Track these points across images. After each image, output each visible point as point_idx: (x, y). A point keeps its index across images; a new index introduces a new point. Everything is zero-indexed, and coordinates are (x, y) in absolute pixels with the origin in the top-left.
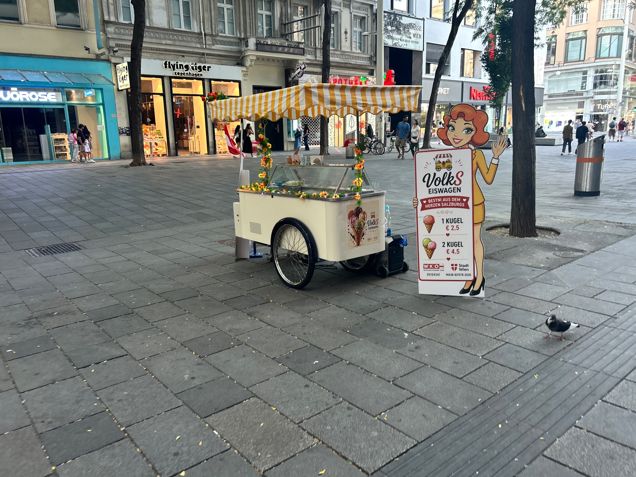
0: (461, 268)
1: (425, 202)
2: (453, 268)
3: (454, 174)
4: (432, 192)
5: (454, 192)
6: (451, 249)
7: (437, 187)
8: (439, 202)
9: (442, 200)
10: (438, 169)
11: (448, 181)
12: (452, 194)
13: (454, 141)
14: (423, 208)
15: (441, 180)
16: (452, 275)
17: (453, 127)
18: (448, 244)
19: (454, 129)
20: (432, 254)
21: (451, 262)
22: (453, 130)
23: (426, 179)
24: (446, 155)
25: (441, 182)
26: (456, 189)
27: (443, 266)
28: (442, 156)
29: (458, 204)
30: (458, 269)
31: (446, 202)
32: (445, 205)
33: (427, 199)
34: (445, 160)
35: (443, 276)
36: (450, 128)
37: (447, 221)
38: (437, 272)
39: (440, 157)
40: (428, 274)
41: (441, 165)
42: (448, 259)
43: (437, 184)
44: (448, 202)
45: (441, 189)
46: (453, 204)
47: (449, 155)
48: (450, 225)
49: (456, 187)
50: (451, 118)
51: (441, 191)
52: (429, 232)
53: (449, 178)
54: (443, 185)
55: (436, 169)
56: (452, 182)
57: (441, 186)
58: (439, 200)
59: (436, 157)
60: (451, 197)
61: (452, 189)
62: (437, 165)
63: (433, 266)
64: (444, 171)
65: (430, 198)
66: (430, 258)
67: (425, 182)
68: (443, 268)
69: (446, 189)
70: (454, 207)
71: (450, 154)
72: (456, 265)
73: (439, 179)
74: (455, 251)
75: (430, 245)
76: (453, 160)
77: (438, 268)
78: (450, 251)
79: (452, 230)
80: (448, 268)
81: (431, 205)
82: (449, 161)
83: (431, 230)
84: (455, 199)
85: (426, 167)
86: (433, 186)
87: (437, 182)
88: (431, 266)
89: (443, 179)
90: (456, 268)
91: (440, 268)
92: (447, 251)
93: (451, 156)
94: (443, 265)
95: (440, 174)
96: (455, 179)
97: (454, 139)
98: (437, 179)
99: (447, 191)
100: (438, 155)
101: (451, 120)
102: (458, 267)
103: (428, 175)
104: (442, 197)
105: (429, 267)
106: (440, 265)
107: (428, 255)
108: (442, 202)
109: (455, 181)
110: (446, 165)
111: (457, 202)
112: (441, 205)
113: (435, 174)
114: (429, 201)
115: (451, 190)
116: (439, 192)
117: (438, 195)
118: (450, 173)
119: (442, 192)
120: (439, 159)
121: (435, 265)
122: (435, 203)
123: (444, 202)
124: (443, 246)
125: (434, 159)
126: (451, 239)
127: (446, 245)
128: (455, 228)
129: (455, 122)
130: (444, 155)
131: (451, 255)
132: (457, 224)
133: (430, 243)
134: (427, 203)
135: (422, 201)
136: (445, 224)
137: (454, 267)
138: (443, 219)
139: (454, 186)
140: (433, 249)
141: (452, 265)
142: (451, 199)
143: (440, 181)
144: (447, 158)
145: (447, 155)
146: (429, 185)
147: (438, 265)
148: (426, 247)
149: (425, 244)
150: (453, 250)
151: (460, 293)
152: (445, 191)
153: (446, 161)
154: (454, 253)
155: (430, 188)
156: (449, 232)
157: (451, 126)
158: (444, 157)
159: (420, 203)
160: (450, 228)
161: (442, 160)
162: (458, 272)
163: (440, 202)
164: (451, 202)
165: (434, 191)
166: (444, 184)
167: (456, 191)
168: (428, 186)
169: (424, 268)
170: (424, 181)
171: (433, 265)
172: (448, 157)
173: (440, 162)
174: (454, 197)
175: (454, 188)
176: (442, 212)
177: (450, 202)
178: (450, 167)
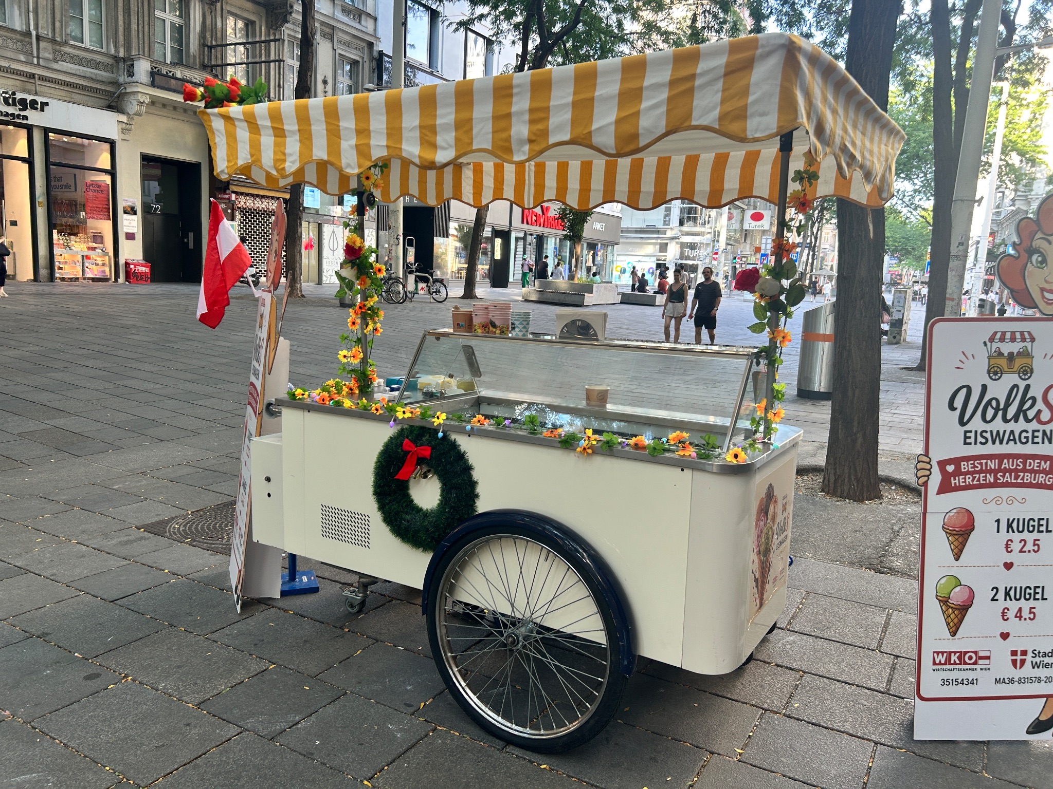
0: (1038, 660)
1: (950, 468)
2: (1014, 662)
3: (1036, 391)
4: (972, 440)
5: (1033, 443)
6: (1014, 606)
7: (988, 427)
8: (991, 471)
9: (1000, 464)
10: (995, 372)
11: (1020, 410)
12: (1029, 449)
13: (1043, 297)
14: (945, 488)
15: (1002, 406)
16: (1012, 681)
17: (1042, 255)
18: (1007, 594)
19: (1044, 261)
20: (961, 621)
21: (1013, 644)
22: (1042, 262)
23: (959, 402)
24: (1018, 336)
25: (1000, 413)
26: (1040, 434)
27: (988, 658)
28: (1008, 336)
29: (1041, 478)
30: (1028, 664)
31: (1010, 471)
32: (1007, 478)
33: (957, 461)
34: (1015, 347)
35: (986, 687)
36: (1034, 257)
37: (1010, 526)
38: (971, 675)
39: (1002, 339)
40: (945, 682)
41: (1003, 362)
42: (1005, 636)
43: (989, 418)
44: (1016, 471)
45: (998, 432)
46: (1028, 478)
47: (1027, 336)
48: (1016, 537)
49: (1041, 427)
50: (1040, 229)
51: (998, 438)
52: (957, 559)
53: (1022, 402)
54: (1005, 420)
55: (989, 372)
56: (1031, 414)
57: (998, 425)
58: (992, 465)
59: (992, 340)
60: (1025, 457)
61: (1030, 435)
62: (993, 361)
63: (959, 658)
64: (1010, 379)
65: (967, 459)
66: (954, 634)
67: (956, 409)
68: (987, 661)
69: (1012, 432)
70: (1030, 485)
71: (1029, 333)
72: (1024, 653)
73: (994, 403)
74: (1025, 614)
75: (958, 596)
76: (1037, 350)
77: (975, 663)
78: (1011, 614)
79: (1021, 551)
80: (1002, 665)
81: (969, 481)
82: (1025, 354)
83: (961, 551)
84: (1035, 464)
85: (960, 365)
86: (977, 424)
87: (990, 412)
88: (954, 658)
89: (1008, 404)
90: (1023, 662)
91: (980, 662)
92: (1003, 614)
93: (1033, 340)
94: (987, 654)
95: (999, 390)
96: (1040, 405)
97: (1043, 290)
98: (989, 402)
99: (1014, 440)
100: (996, 333)
101: (1039, 235)
102: (1029, 658)
103: (965, 390)
104: (1001, 457)
105: (948, 662)
106: (981, 654)
107: (948, 624)
108: (999, 470)
109: (1039, 411)
110: (1018, 362)
111: (1040, 472)
112: (996, 478)
113: (984, 388)
114: (964, 466)
115: (1027, 438)
116: (994, 443)
117: (990, 449)
118: (1028, 387)
119: (1001, 442)
120: (1000, 345)
121: (966, 653)
122: (979, 472)
123: (1005, 471)
124: (993, 600)
125: (985, 344)
126: (1016, 579)
127: (1001, 595)
128: (1029, 546)
129: (1050, 243)
130: (1013, 333)
131: (1012, 626)
132: (1036, 535)
133: (958, 589)
134: (958, 472)
135: (942, 464)
136: (1004, 536)
137: (1019, 658)
138: (998, 521)
139: (1034, 425)
140: (964, 609)
141: (1014, 653)
142: (1024, 463)
143: (997, 410)
144: (1022, 344)
145: (1022, 333)
146: (965, 420)
147: (976, 653)
148: (944, 601)
149: (943, 594)
150: (1020, 610)
151: (1028, 732)
152: (1009, 440)
153: (1019, 354)
154: (1020, 617)
155: (967, 428)
156: (1014, 557)
157: (1037, 251)
158: (1013, 339)
159: (936, 470)
160: (1016, 546)
161: (1007, 348)
162: (1027, 671)
163: (994, 472)
164: (1024, 470)
165: (980, 439)
166: (1009, 417)
167: (1039, 440)
168: (962, 423)
169: (934, 664)
170: (952, 407)
171: (962, 655)
172: (1023, 340)
173: (1000, 354)
174: (1034, 457)
175: (1034, 431)
176: (998, 501)
177: (1021, 471)
178: (1027, 372)
